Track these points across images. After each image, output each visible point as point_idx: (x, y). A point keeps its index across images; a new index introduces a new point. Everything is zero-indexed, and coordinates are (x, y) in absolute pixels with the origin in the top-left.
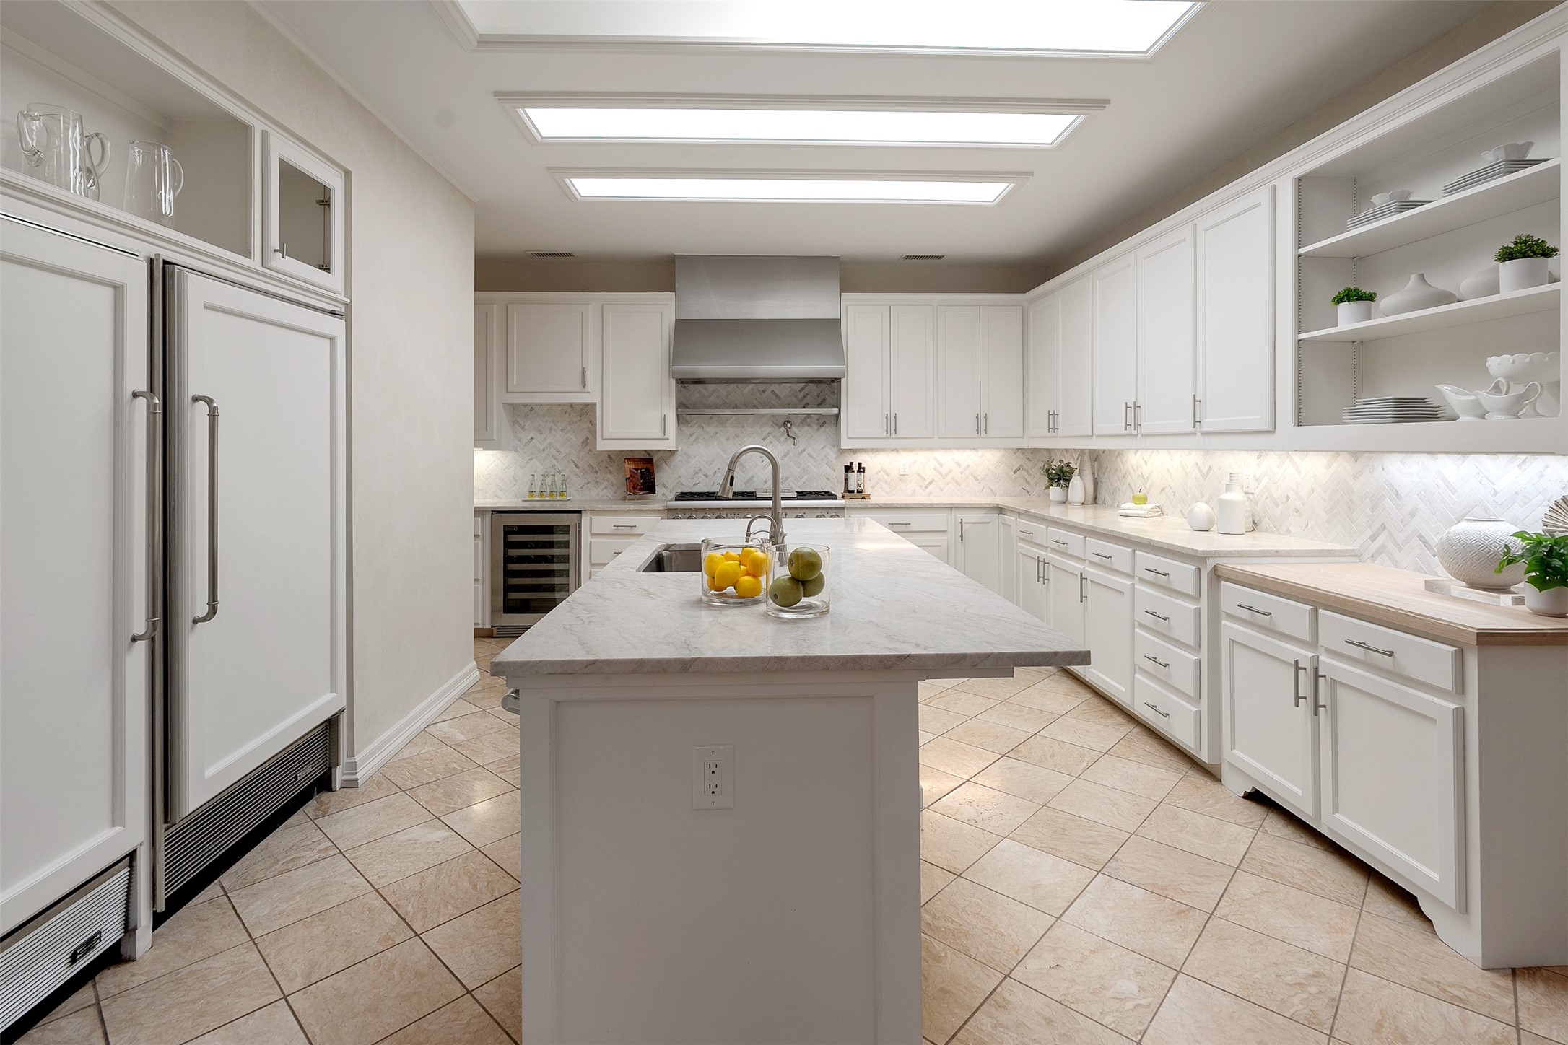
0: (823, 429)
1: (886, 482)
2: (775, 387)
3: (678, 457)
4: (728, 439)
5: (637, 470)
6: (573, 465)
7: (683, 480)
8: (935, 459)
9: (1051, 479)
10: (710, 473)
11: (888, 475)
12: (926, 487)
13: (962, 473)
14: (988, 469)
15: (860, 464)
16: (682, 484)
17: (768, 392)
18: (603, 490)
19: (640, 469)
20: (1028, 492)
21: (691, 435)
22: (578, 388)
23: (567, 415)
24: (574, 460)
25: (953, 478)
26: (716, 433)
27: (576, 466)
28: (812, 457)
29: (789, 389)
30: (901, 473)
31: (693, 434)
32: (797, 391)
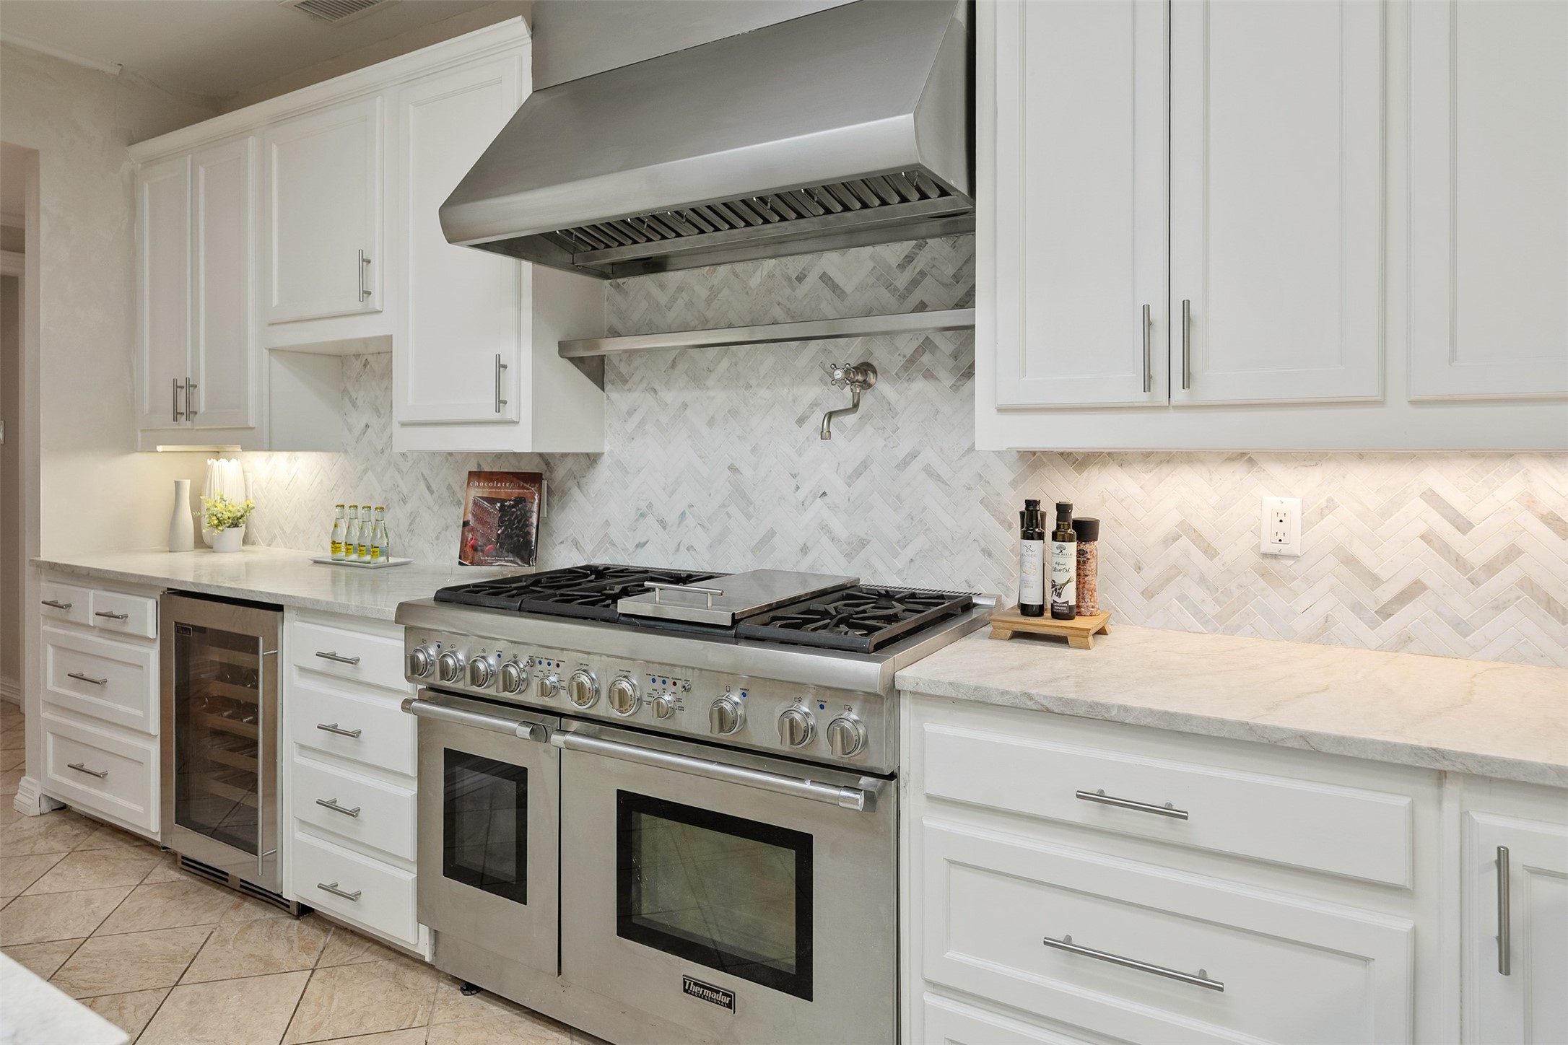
1: (1202, 580)
3: (603, 472)
4: (711, 422)
8: (1431, 497)
10: (672, 518)
11: (1210, 552)
12: (1385, 612)
15: (1063, 509)
16: (613, 544)
17: (813, 278)
19: (503, 501)
21: (630, 413)
26: (685, 406)
28: (938, 478)
29: (871, 264)
30: (1262, 550)
31: (635, 410)
32: (895, 266)
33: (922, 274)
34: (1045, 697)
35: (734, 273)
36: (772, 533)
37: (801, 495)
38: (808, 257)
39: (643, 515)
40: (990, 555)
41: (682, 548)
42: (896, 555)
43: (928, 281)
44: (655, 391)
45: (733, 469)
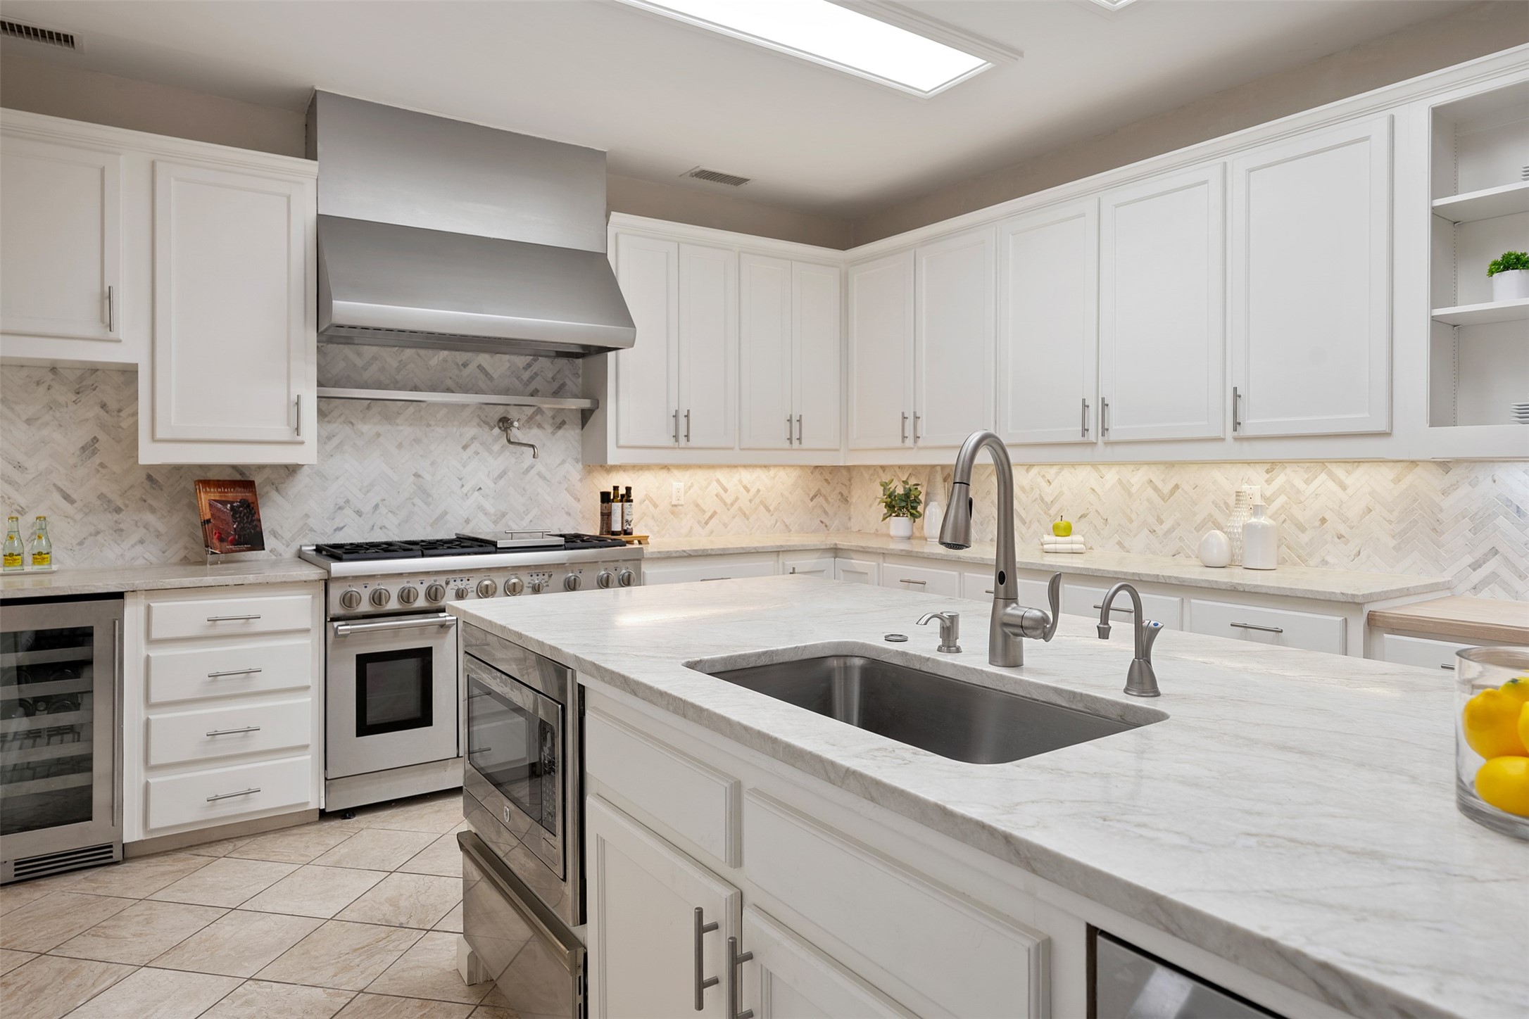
0: (561, 432)
1: (653, 517)
2: (484, 359)
3: (304, 478)
4: (400, 446)
5: (224, 503)
6: (57, 497)
7: (312, 522)
8: (718, 481)
9: (890, 506)
10: (367, 509)
11: (656, 506)
12: (706, 523)
13: (750, 501)
14: (782, 495)
15: (628, 489)
16: (312, 530)
17: (472, 367)
18: (133, 546)
19: (232, 503)
20: (826, 526)
22: (94, 330)
23: (42, 389)
24: (60, 484)
25: (740, 509)
26: (378, 435)
27: (67, 497)
28: (544, 478)
29: (508, 365)
30: (673, 503)
31: (334, 436)
32: (521, 368)
33: (536, 374)
34: (689, 550)
35: (419, 355)
36: (446, 513)
37: (465, 490)
38: (470, 354)
39: (341, 508)
40: (570, 515)
41: (375, 527)
42: (522, 519)
43: (539, 378)
44: (352, 424)
45: (417, 475)
